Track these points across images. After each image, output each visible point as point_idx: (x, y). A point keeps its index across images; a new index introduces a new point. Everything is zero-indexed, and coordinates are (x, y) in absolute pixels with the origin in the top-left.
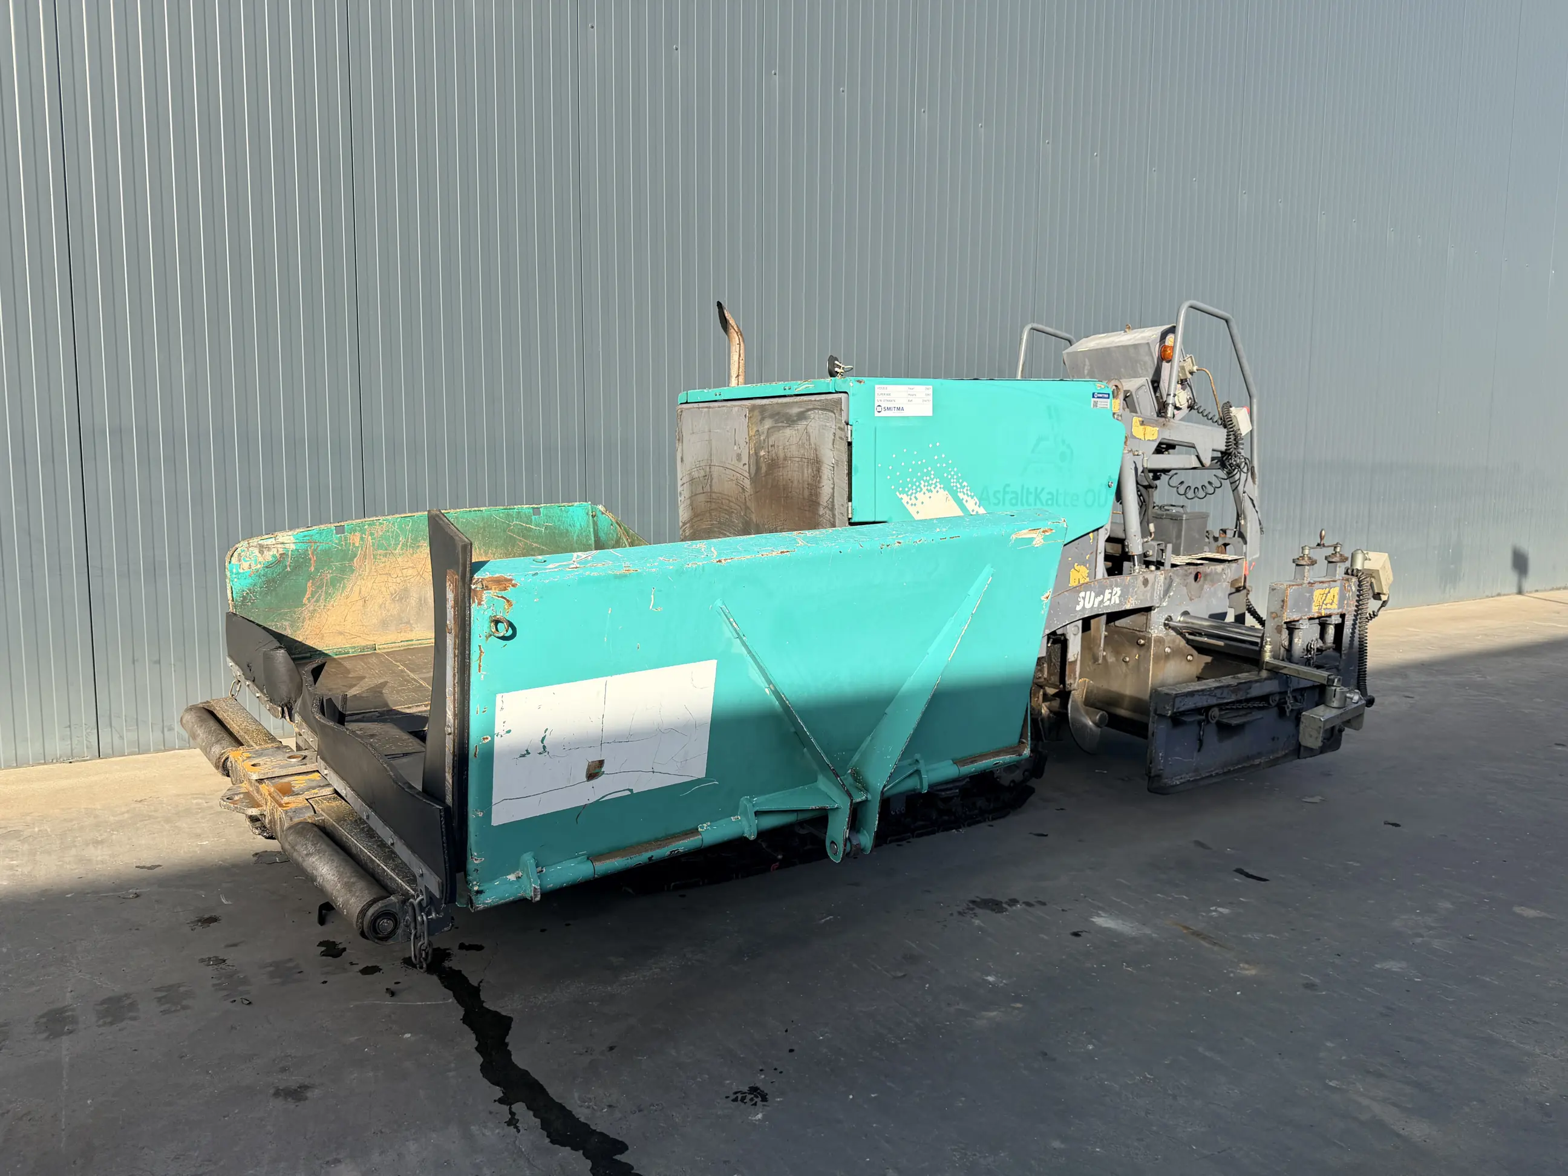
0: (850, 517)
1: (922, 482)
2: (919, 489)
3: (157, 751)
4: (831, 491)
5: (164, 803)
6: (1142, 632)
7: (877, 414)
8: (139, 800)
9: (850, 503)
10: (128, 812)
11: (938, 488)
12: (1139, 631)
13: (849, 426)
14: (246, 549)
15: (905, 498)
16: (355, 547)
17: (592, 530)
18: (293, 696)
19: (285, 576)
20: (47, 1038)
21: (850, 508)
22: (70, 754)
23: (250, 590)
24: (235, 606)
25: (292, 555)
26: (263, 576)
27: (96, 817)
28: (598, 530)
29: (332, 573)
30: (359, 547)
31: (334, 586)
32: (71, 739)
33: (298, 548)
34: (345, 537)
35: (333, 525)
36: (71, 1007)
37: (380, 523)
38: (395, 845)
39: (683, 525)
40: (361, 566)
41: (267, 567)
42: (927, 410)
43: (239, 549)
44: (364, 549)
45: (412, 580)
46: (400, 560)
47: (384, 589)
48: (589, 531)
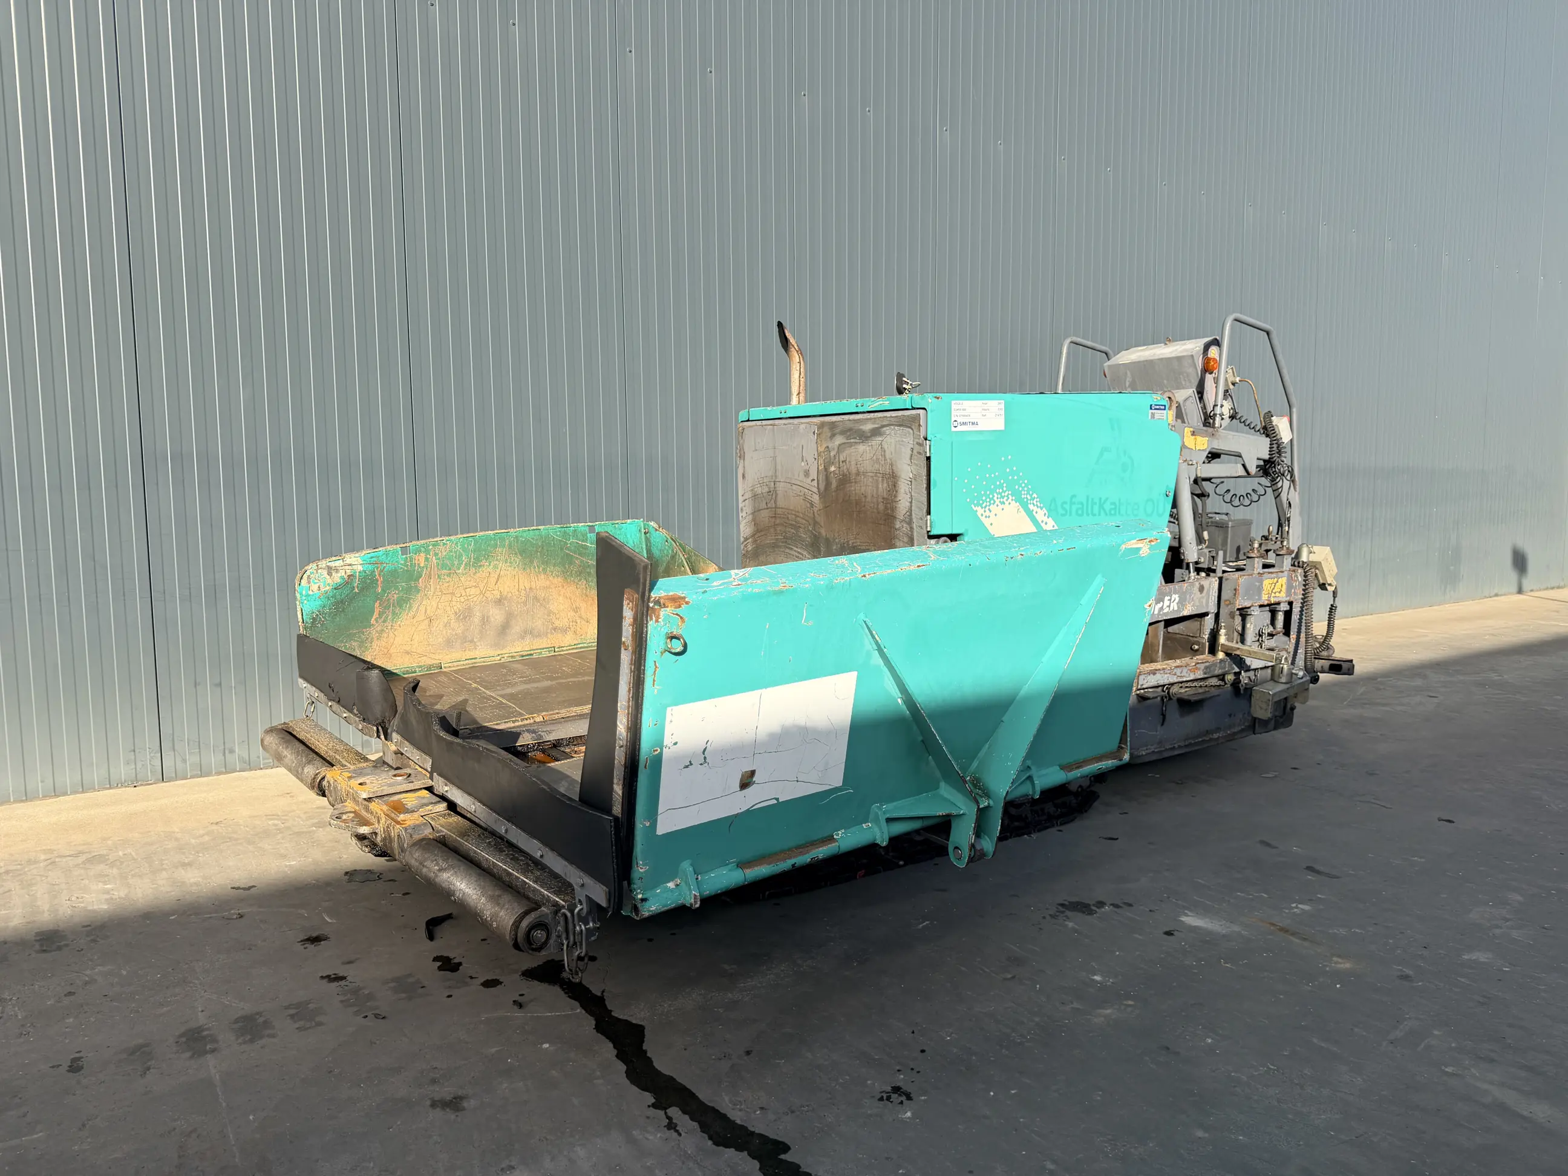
0: (929, 530)
1: (995, 495)
2: (992, 502)
3: (219, 773)
4: (908, 504)
5: (241, 825)
6: (1196, 637)
7: (953, 429)
8: (215, 822)
9: (929, 516)
10: (207, 834)
11: (1010, 500)
12: (1192, 637)
13: (927, 441)
14: (315, 571)
15: (980, 511)
16: (420, 567)
17: (644, 546)
18: (387, 714)
19: (352, 598)
20: (192, 1057)
21: (929, 521)
22: (135, 779)
23: (319, 611)
24: (305, 628)
25: (359, 576)
26: (332, 597)
27: (177, 839)
28: (651, 546)
29: (398, 594)
30: (423, 567)
31: (401, 607)
32: (135, 764)
33: (365, 569)
34: (411, 558)
35: (398, 546)
36: (206, 1026)
37: (443, 543)
38: (545, 857)
39: (745, 541)
40: (426, 587)
41: (335, 589)
42: (999, 424)
43: (308, 573)
44: (429, 569)
45: (475, 599)
46: (462, 579)
47: (448, 608)
48: (642, 548)
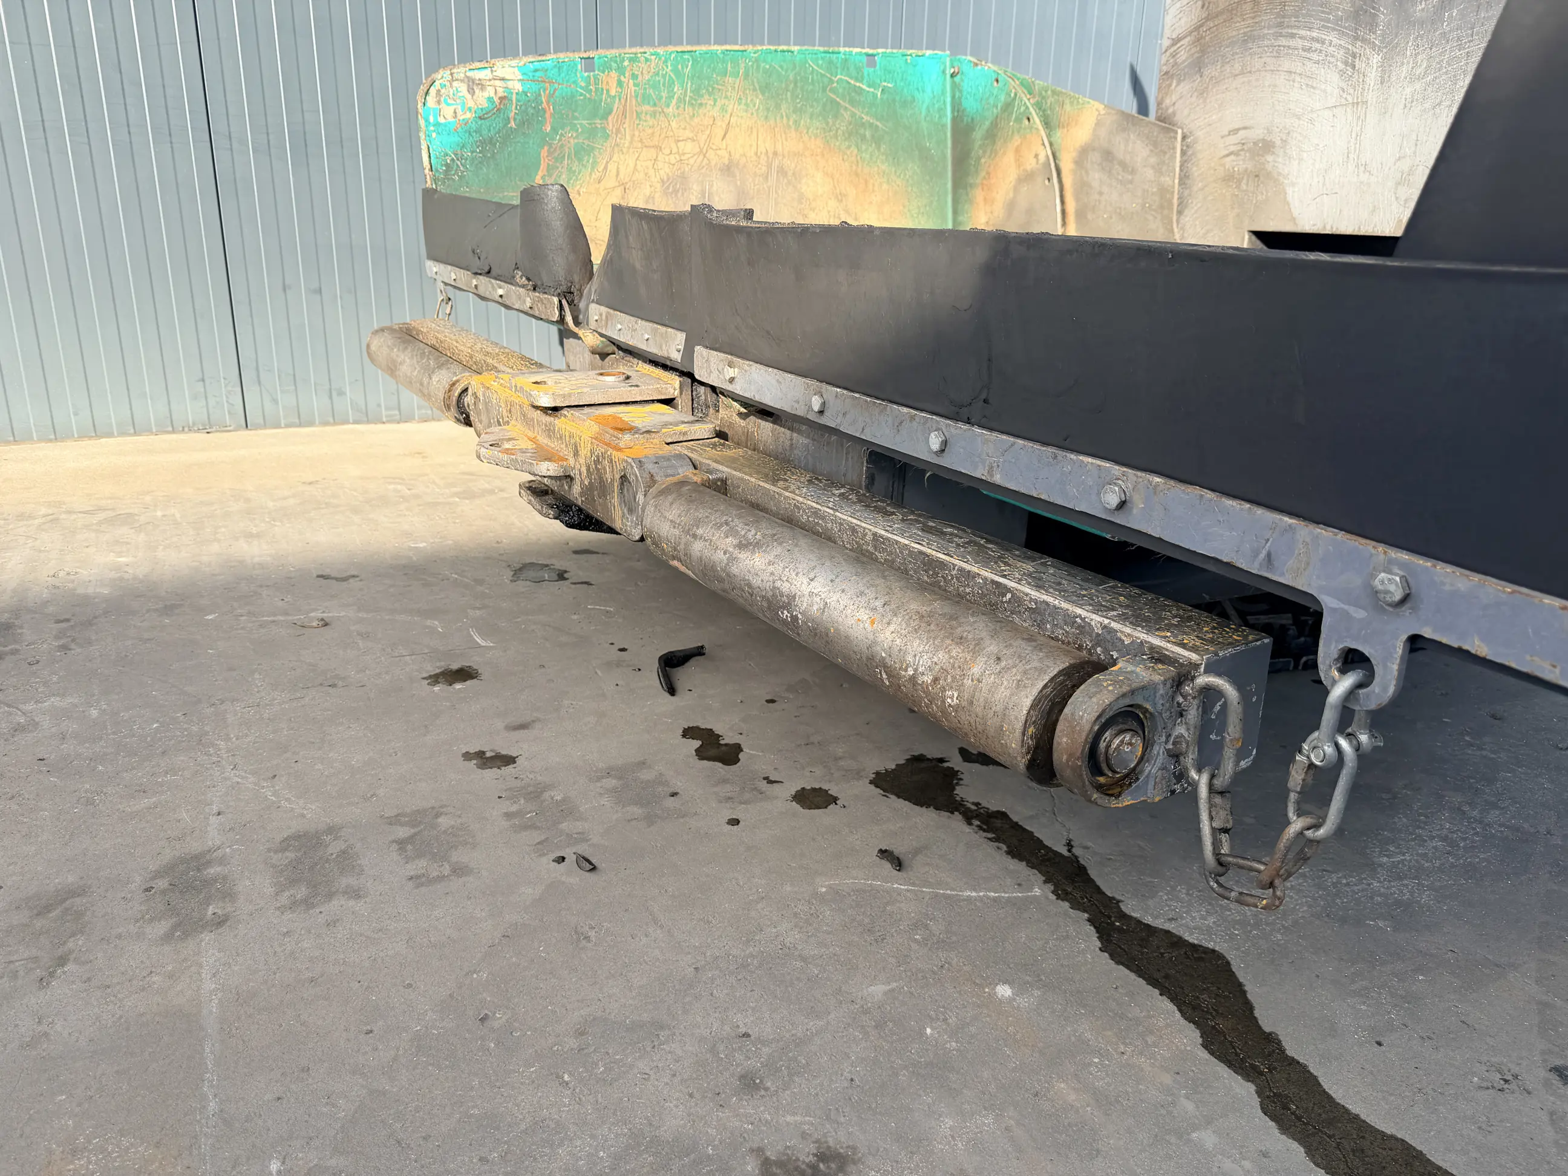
5: (346, 488)
8: (308, 481)
10: (294, 496)
14: (448, 84)
16: (610, 96)
17: (949, 100)
18: (576, 278)
19: (507, 136)
20: (168, 937)
22: (207, 422)
23: (456, 155)
24: (435, 180)
25: (518, 100)
26: (476, 132)
28: (960, 98)
29: (577, 137)
30: (614, 97)
32: (206, 398)
33: (526, 90)
34: (596, 78)
35: (576, 56)
36: (219, 853)
37: (646, 58)
40: (618, 131)
41: (480, 118)
43: (437, 83)
44: (623, 101)
45: (692, 161)
46: (674, 124)
48: (944, 101)
